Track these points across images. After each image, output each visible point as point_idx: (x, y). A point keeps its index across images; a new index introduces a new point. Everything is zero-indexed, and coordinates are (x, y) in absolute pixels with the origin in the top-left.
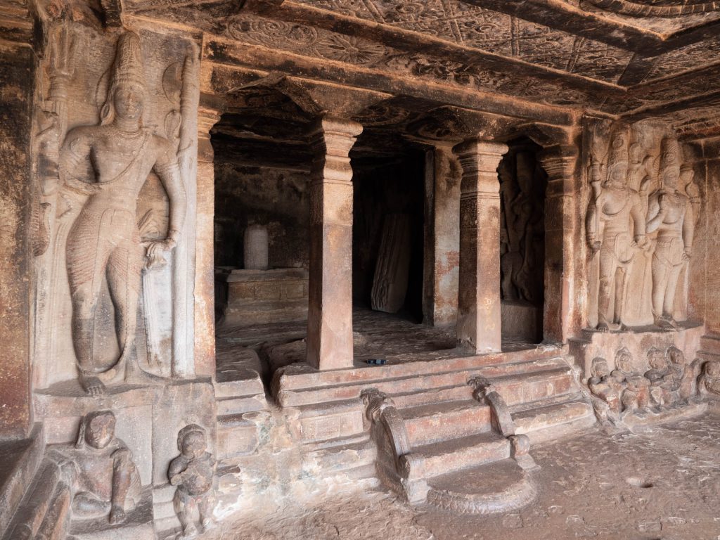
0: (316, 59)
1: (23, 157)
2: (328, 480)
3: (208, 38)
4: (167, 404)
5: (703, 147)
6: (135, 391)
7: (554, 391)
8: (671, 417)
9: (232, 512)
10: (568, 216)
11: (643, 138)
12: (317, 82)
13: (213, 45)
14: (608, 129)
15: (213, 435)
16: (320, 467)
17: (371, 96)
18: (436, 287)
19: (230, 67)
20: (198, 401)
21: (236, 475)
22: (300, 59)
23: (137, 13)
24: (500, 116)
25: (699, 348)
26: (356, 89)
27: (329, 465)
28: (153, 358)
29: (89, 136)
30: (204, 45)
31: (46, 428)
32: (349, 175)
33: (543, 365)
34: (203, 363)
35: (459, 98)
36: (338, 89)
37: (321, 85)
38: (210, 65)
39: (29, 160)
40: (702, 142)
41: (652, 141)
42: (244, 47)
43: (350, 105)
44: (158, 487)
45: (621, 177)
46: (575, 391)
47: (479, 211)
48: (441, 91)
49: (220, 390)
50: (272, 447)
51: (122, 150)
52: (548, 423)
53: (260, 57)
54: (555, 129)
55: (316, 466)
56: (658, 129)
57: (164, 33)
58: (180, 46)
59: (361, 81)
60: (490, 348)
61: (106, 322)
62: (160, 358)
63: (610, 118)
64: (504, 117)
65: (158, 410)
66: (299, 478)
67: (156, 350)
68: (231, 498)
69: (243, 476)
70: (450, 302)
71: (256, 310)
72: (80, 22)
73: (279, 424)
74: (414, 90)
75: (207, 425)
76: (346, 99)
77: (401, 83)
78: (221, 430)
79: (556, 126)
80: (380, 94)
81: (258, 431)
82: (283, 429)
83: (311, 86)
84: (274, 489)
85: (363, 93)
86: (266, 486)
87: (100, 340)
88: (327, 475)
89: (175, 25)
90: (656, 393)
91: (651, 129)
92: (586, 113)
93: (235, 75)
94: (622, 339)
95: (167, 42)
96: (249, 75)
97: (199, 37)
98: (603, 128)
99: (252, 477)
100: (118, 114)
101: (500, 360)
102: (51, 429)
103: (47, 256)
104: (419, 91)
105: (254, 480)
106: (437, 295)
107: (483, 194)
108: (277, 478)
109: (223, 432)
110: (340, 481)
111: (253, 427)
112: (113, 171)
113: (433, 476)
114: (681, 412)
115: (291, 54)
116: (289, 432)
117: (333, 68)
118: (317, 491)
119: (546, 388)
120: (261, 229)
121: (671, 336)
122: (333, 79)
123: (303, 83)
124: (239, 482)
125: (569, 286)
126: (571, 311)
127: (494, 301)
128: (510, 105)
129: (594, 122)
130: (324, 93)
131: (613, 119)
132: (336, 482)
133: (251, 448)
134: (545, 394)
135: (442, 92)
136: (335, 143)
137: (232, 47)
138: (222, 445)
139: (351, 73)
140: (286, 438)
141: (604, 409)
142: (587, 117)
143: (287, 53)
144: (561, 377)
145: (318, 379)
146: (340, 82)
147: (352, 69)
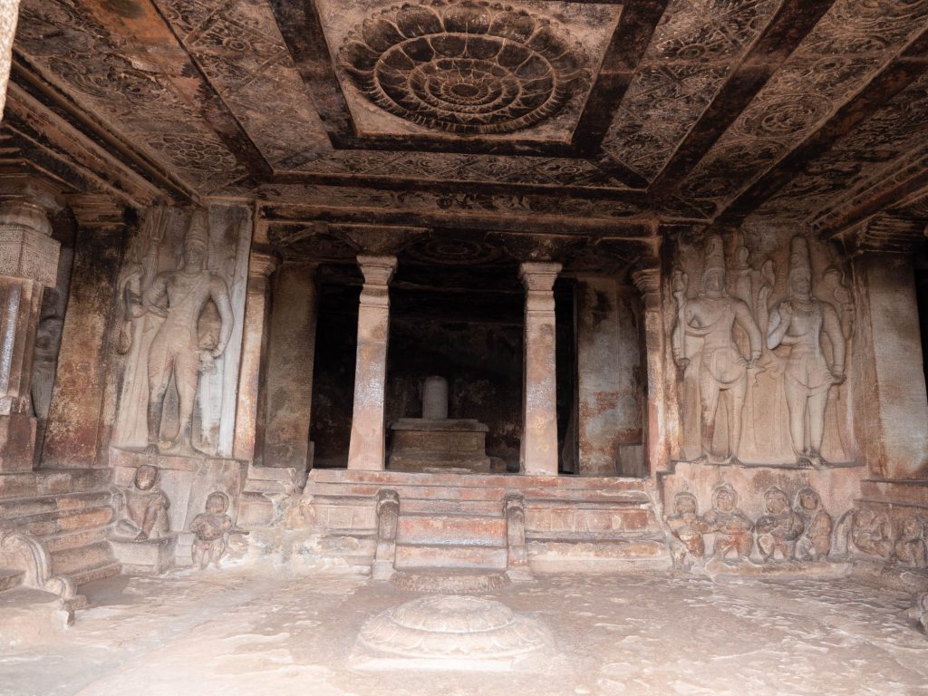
0: (348, 208)
1: (112, 290)
2: (326, 560)
3: (260, 204)
4: (203, 473)
5: (843, 243)
6: (180, 458)
7: (622, 524)
8: (781, 572)
9: (235, 565)
10: (653, 333)
11: (761, 240)
12: (354, 226)
13: (265, 208)
14: (700, 235)
15: (234, 503)
16: (320, 547)
17: (407, 232)
18: (580, 431)
19: (281, 223)
20: (226, 474)
21: (244, 536)
22: (334, 209)
23: (208, 195)
24: (554, 236)
25: (859, 496)
26: (391, 227)
27: (329, 547)
28: (203, 439)
29: (165, 277)
30: (258, 209)
31: (117, 473)
32: (385, 300)
33: (610, 495)
34: (243, 449)
35: (496, 224)
36: (374, 229)
37: (357, 228)
38: (266, 223)
39: (116, 292)
40: (840, 235)
41: (776, 243)
42: (289, 207)
43: (388, 241)
44: (185, 533)
45: (714, 285)
46: (654, 530)
47: (529, 329)
48: (473, 219)
49: (255, 473)
50: (285, 524)
51: (183, 285)
52: (596, 555)
53: (302, 212)
54: (632, 242)
55: (315, 544)
56: (785, 228)
57: (227, 205)
58: (238, 212)
59: (391, 219)
60: (543, 471)
61: (172, 409)
62: (209, 440)
63: (702, 224)
64: (561, 236)
65: (196, 475)
66: (300, 552)
67: (206, 433)
68: (238, 555)
69: (250, 538)
70: (602, 450)
71: (421, 460)
72: (173, 206)
73: (294, 505)
74: (444, 222)
75: (231, 494)
76: (382, 236)
77: (431, 218)
78: (244, 501)
79: (632, 239)
80: (415, 229)
81: (275, 508)
82: (296, 511)
83: (349, 229)
84: (276, 559)
85: (399, 230)
86: (270, 553)
87: (167, 421)
88: (326, 556)
89: (235, 199)
90: (765, 542)
91: (773, 229)
92: (662, 222)
93: (286, 228)
94: (724, 473)
95: (230, 211)
96: (297, 227)
97: (253, 204)
98: (693, 235)
99: (257, 541)
100: (186, 263)
101: (552, 484)
102: (120, 475)
103: (133, 356)
104: (449, 222)
105: (259, 545)
106: (582, 439)
107: (533, 312)
108: (281, 547)
109: (245, 503)
110: (337, 563)
111: (271, 505)
112: (176, 300)
113: (409, 565)
114: (800, 569)
115: (326, 206)
116: (302, 514)
117: (363, 213)
118: (314, 566)
119: (610, 520)
120: (438, 380)
121: (804, 475)
122: (365, 221)
123: (343, 228)
124: (246, 544)
125: (657, 411)
126: (662, 439)
127: (547, 421)
128: (561, 224)
129: (675, 230)
130: (362, 234)
131: (706, 224)
132: (334, 564)
133: (267, 522)
134: (608, 527)
135: (475, 220)
136: (372, 274)
137: (279, 207)
138: (243, 514)
139: (381, 215)
140: (299, 519)
141: (678, 549)
142: (665, 225)
143: (323, 206)
144: (632, 510)
145: (342, 475)
146: (371, 223)
147: (381, 212)
